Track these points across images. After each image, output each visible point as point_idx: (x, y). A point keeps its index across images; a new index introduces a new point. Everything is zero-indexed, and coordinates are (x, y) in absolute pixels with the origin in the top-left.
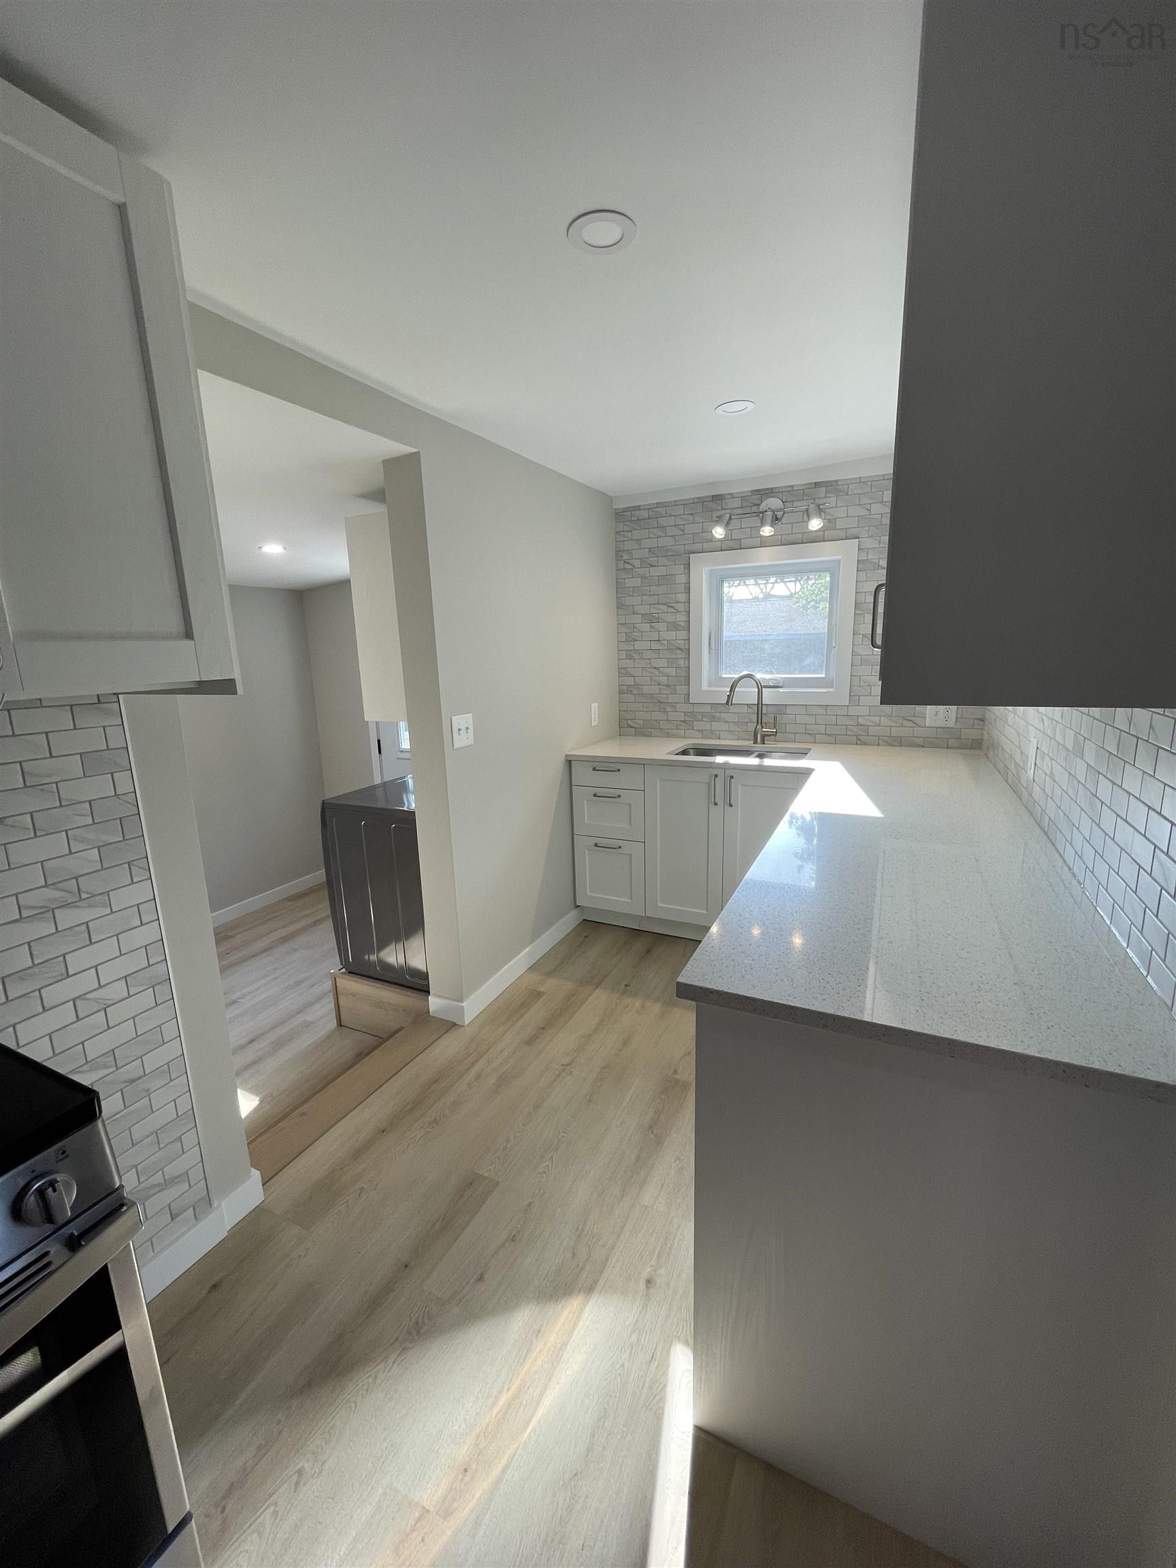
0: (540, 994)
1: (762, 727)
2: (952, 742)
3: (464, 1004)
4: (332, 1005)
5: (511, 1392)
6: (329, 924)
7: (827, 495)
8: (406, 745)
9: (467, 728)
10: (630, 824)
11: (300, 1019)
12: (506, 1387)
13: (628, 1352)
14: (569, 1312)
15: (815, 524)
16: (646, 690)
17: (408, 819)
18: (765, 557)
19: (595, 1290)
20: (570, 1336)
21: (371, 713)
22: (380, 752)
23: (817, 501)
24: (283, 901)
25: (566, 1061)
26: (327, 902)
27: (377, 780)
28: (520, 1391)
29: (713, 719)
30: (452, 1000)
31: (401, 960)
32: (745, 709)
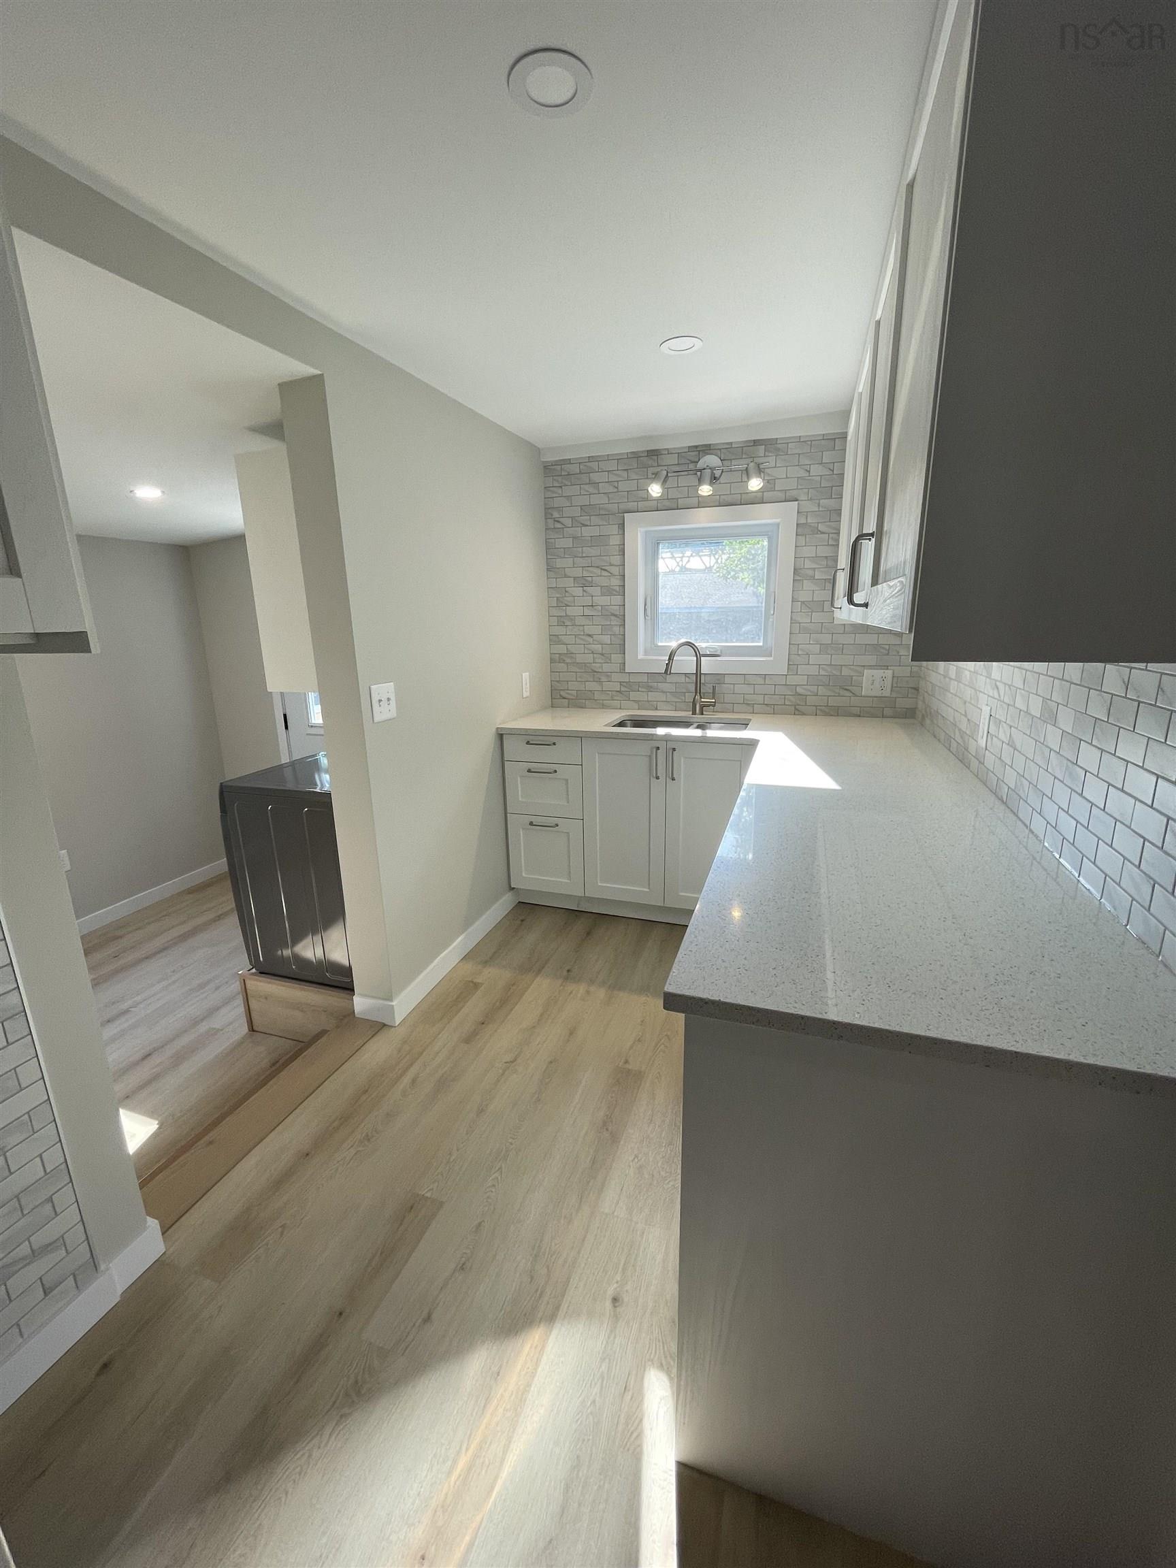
0: (476, 986)
1: (701, 698)
2: (887, 712)
3: (394, 1003)
4: (241, 1009)
5: (470, 1452)
6: (234, 919)
7: (767, 454)
8: (316, 716)
9: (389, 699)
10: (568, 802)
11: (203, 1027)
12: (464, 1448)
13: (598, 1385)
14: (531, 1347)
15: (755, 484)
16: (579, 659)
17: (324, 803)
18: (703, 519)
19: (558, 1317)
20: (533, 1375)
21: (275, 682)
22: (286, 728)
23: (756, 460)
24: (180, 894)
25: (508, 1058)
26: (231, 895)
27: (285, 759)
28: (481, 1448)
29: (650, 689)
30: (380, 998)
31: (319, 953)
32: (683, 679)
